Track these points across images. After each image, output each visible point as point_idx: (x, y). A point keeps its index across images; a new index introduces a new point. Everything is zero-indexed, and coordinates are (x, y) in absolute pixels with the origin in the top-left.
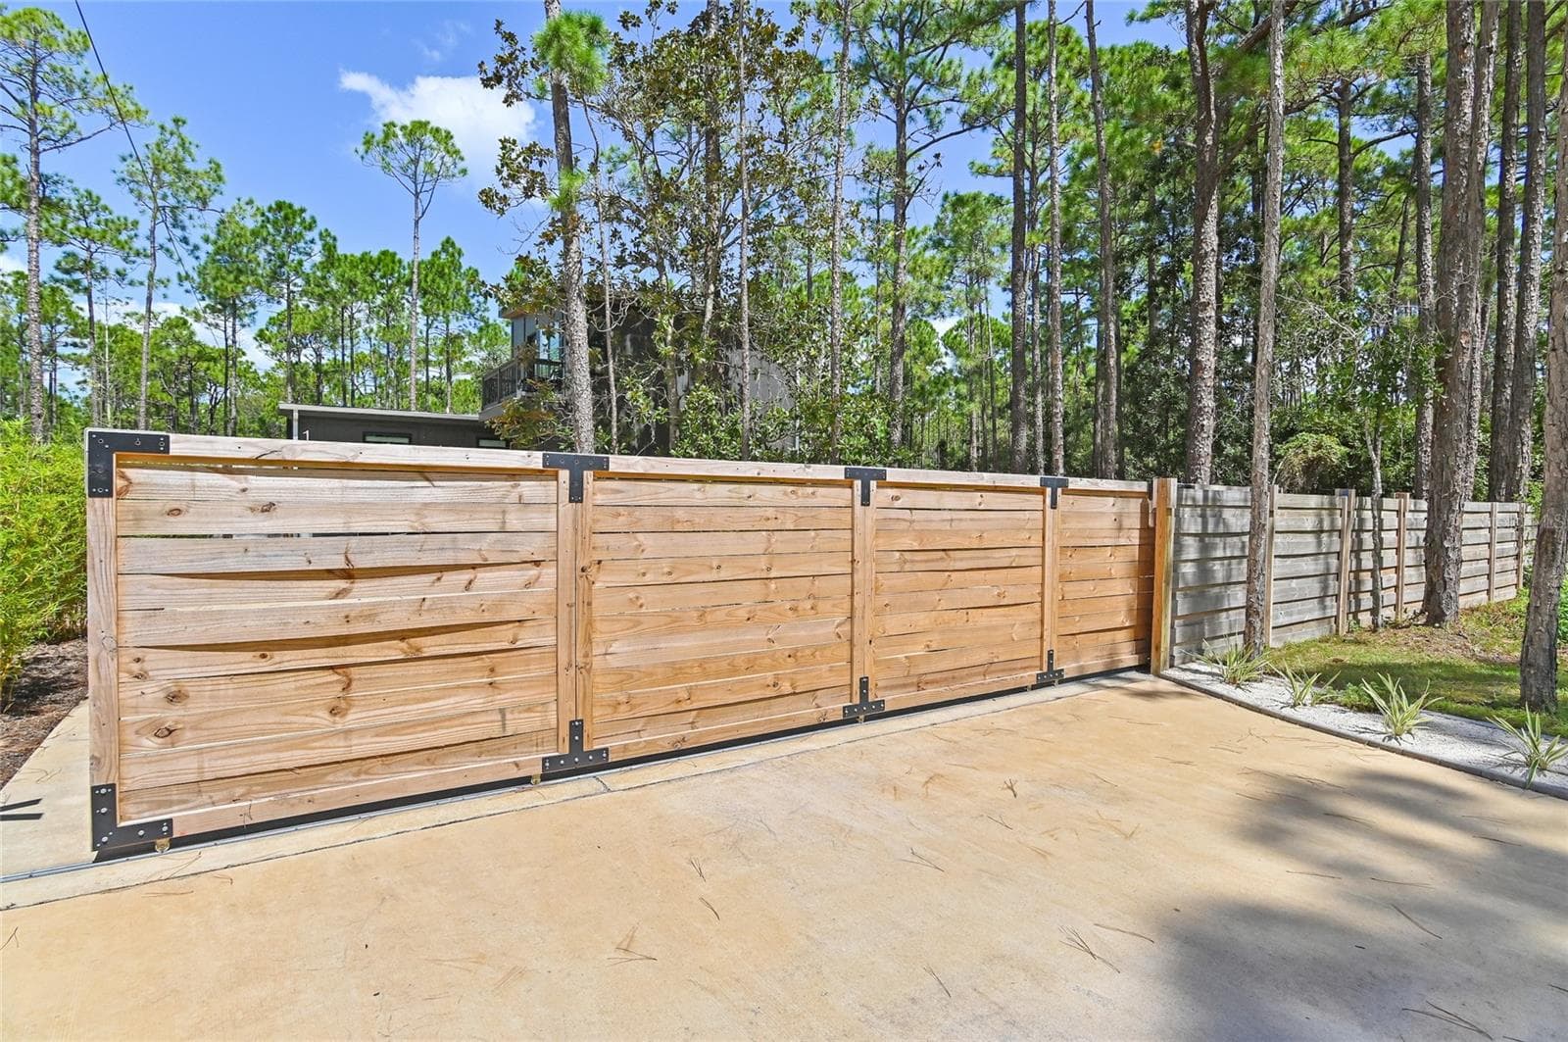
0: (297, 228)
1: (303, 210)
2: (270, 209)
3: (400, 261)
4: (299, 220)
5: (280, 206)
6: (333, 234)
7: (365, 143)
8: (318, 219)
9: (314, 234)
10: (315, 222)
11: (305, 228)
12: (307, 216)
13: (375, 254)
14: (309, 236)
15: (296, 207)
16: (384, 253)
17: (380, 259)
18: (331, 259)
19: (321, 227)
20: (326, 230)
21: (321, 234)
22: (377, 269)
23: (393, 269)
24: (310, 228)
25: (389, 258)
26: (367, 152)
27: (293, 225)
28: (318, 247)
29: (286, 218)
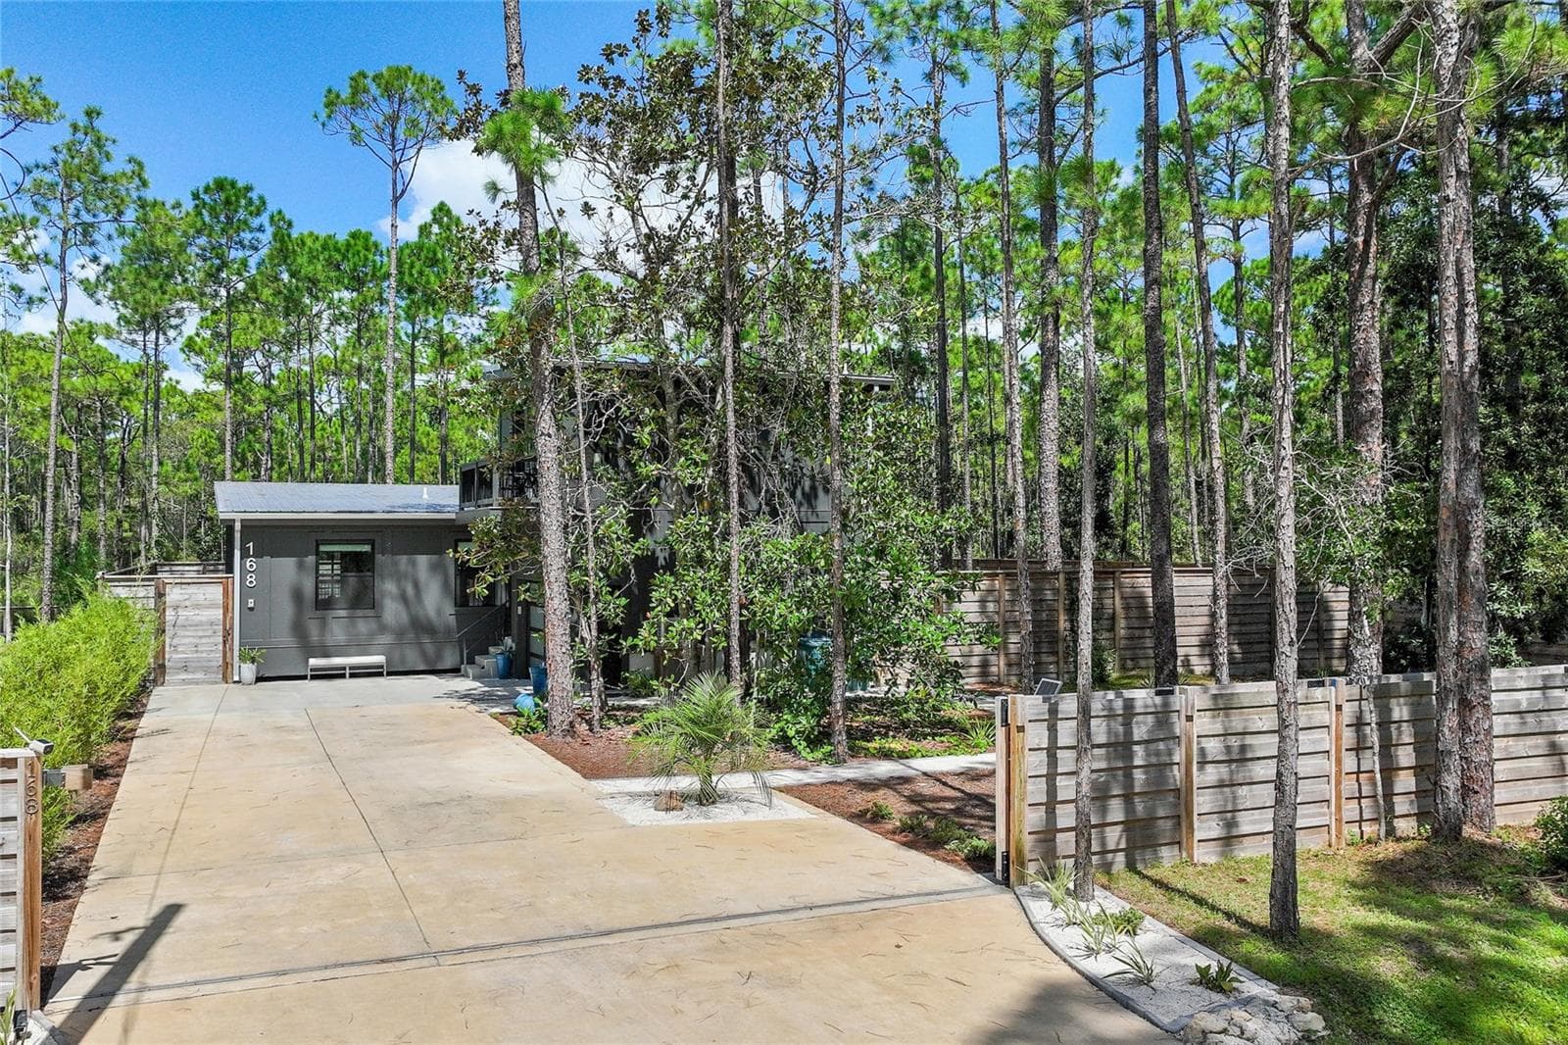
0: (242, 214)
1: (249, 189)
2: (207, 190)
3: (376, 245)
4: (243, 202)
5: (220, 185)
6: (287, 217)
7: (327, 106)
8: (268, 198)
9: (264, 219)
10: (264, 203)
11: (251, 214)
12: (254, 195)
13: (342, 237)
14: (255, 222)
15: (240, 184)
16: (354, 235)
17: (348, 245)
18: (284, 250)
19: (272, 207)
20: (280, 212)
21: (272, 217)
22: (345, 257)
23: (366, 259)
24: (258, 214)
25: (360, 243)
26: (329, 117)
27: (236, 211)
28: (266, 237)
29: (228, 202)
